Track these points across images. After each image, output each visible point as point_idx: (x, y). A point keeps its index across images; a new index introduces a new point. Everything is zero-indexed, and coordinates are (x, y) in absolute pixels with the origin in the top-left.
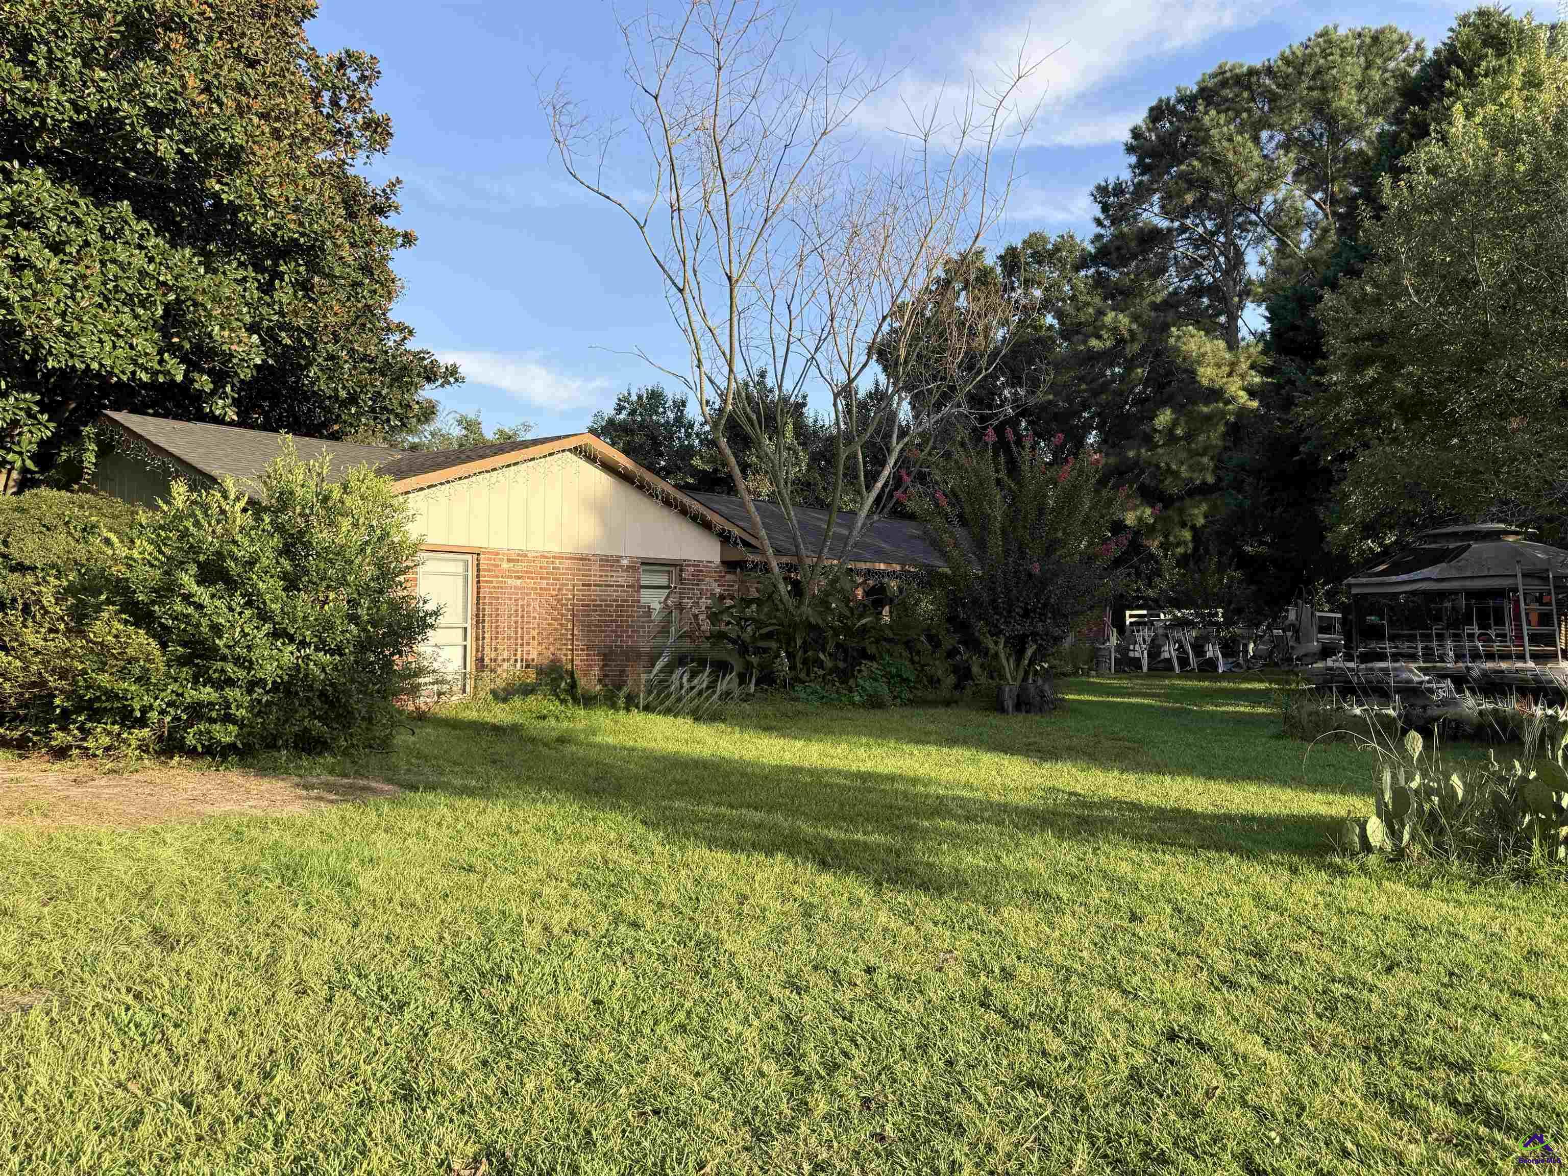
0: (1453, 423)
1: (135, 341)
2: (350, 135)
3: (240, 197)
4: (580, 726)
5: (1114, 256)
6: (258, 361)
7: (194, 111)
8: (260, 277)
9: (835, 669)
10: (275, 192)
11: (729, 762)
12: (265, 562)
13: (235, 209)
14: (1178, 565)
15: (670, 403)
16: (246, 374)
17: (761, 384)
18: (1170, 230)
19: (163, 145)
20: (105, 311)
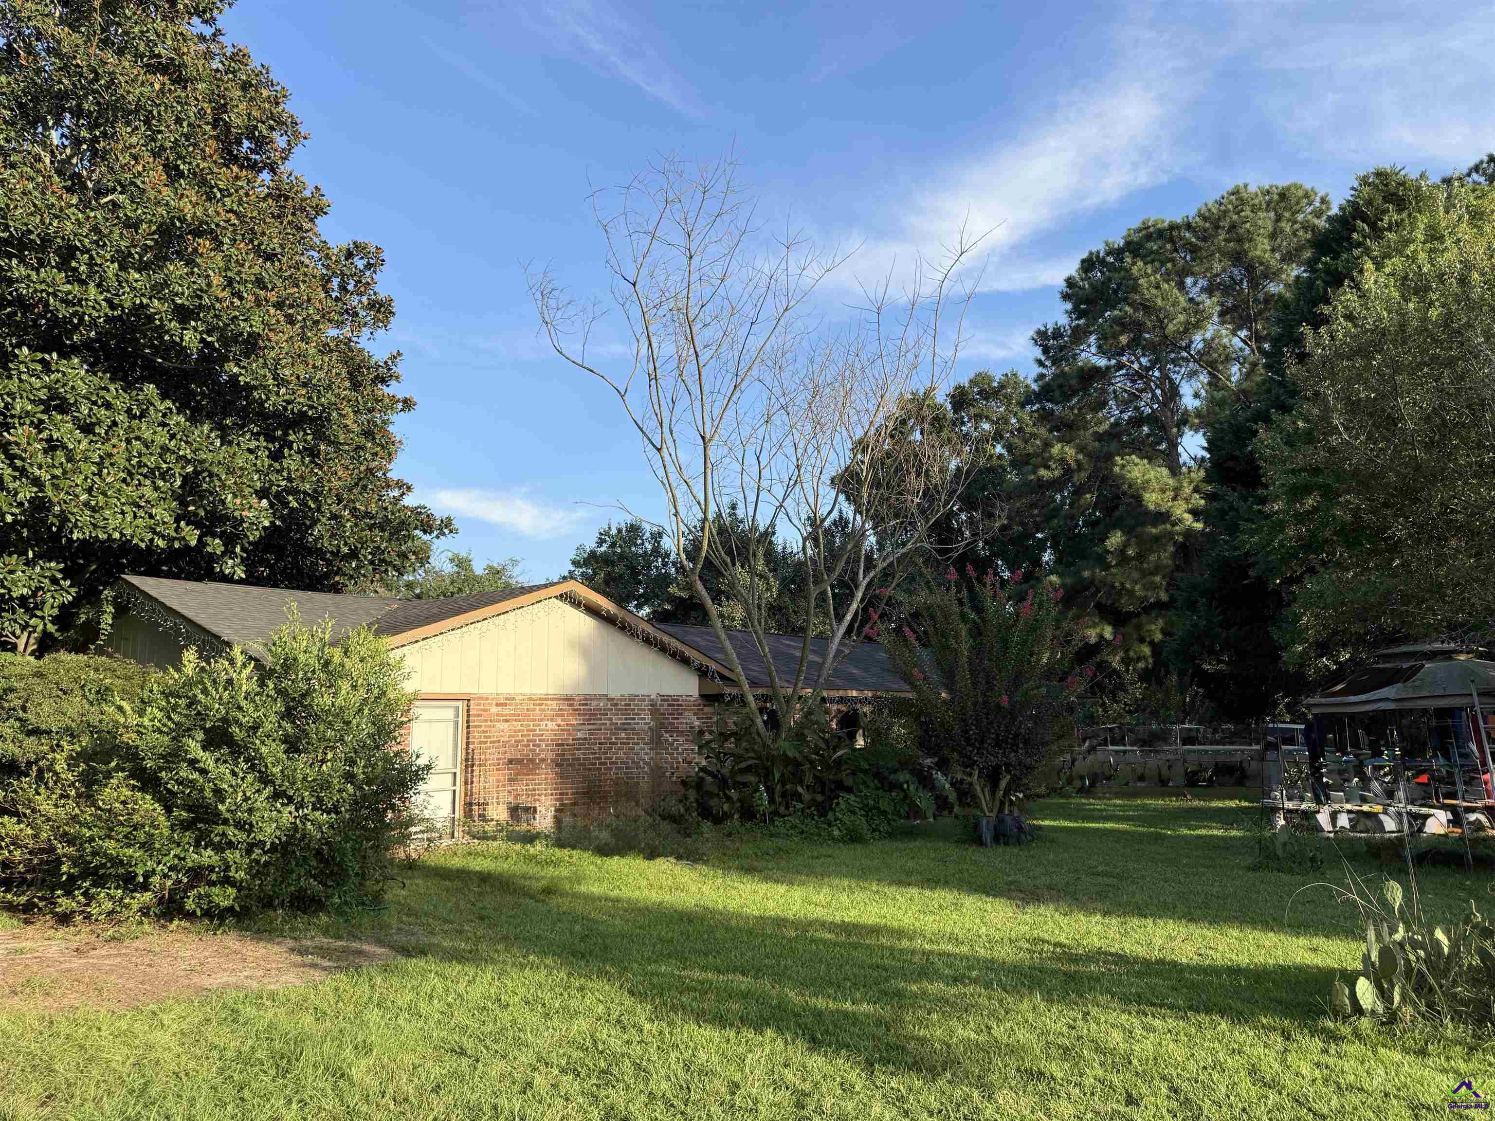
0: (1395, 547)
1: (154, 511)
2: (356, 314)
3: (257, 379)
4: (564, 872)
5: (1057, 394)
6: (267, 523)
7: (218, 306)
8: (270, 446)
9: (813, 803)
10: (287, 372)
11: (712, 912)
12: (268, 726)
13: (249, 388)
14: (1141, 679)
15: (648, 535)
16: (254, 536)
17: (733, 515)
18: (1108, 368)
19: (188, 335)
20: (128, 485)
